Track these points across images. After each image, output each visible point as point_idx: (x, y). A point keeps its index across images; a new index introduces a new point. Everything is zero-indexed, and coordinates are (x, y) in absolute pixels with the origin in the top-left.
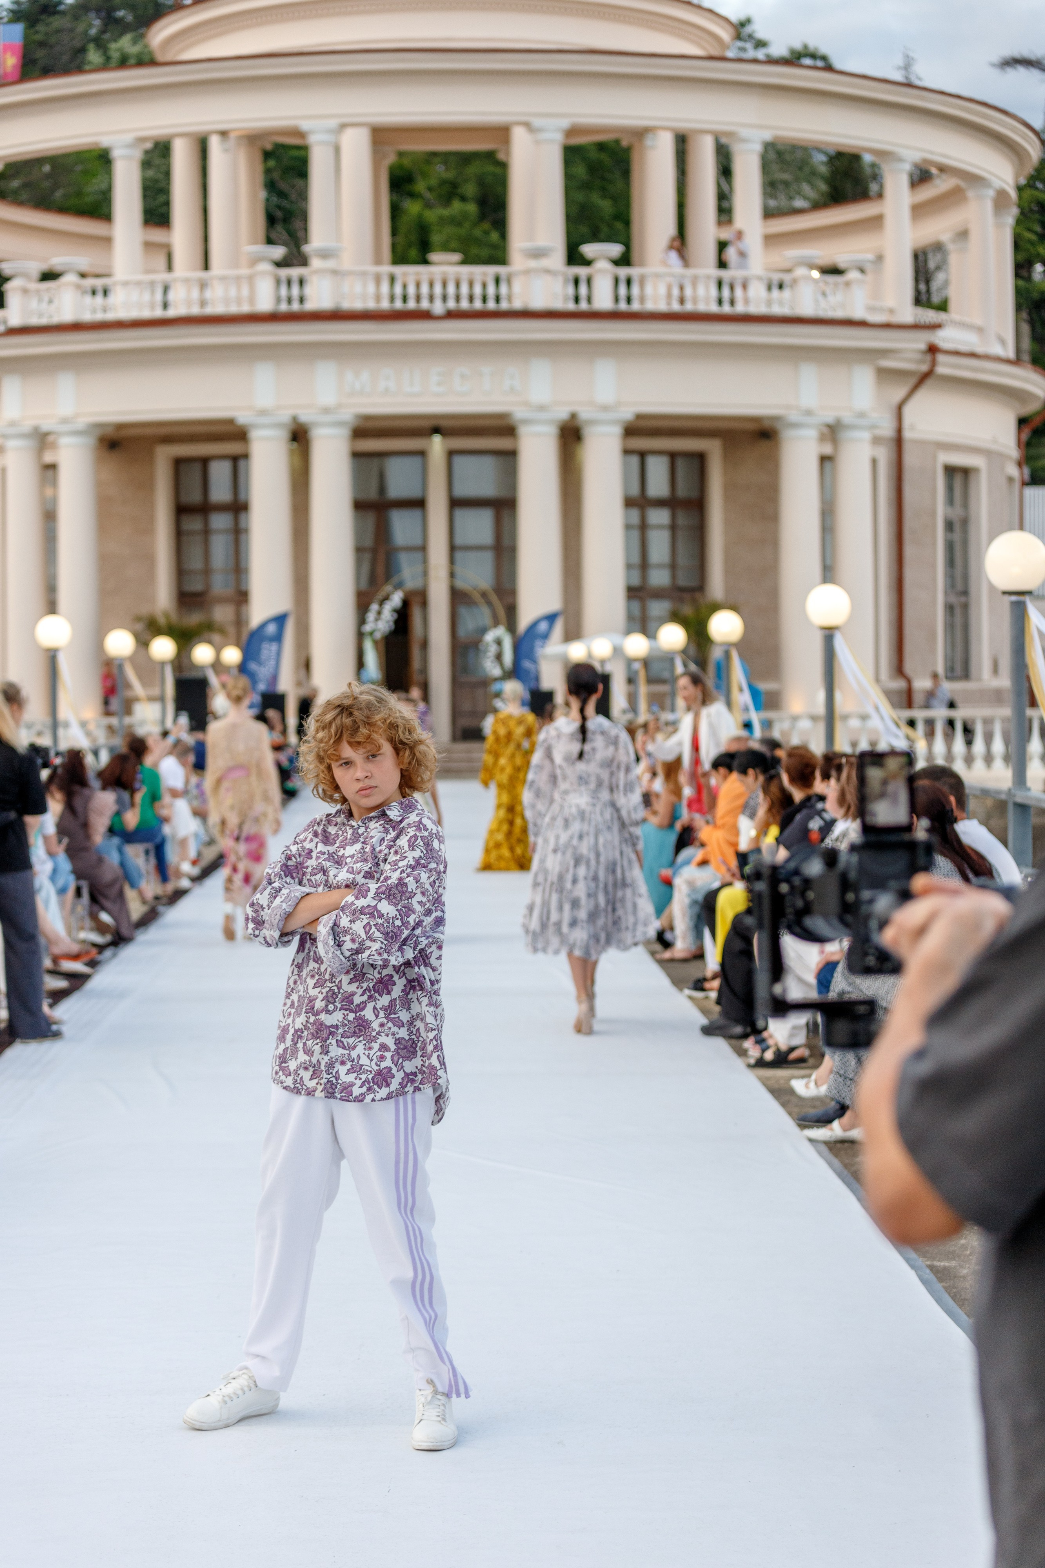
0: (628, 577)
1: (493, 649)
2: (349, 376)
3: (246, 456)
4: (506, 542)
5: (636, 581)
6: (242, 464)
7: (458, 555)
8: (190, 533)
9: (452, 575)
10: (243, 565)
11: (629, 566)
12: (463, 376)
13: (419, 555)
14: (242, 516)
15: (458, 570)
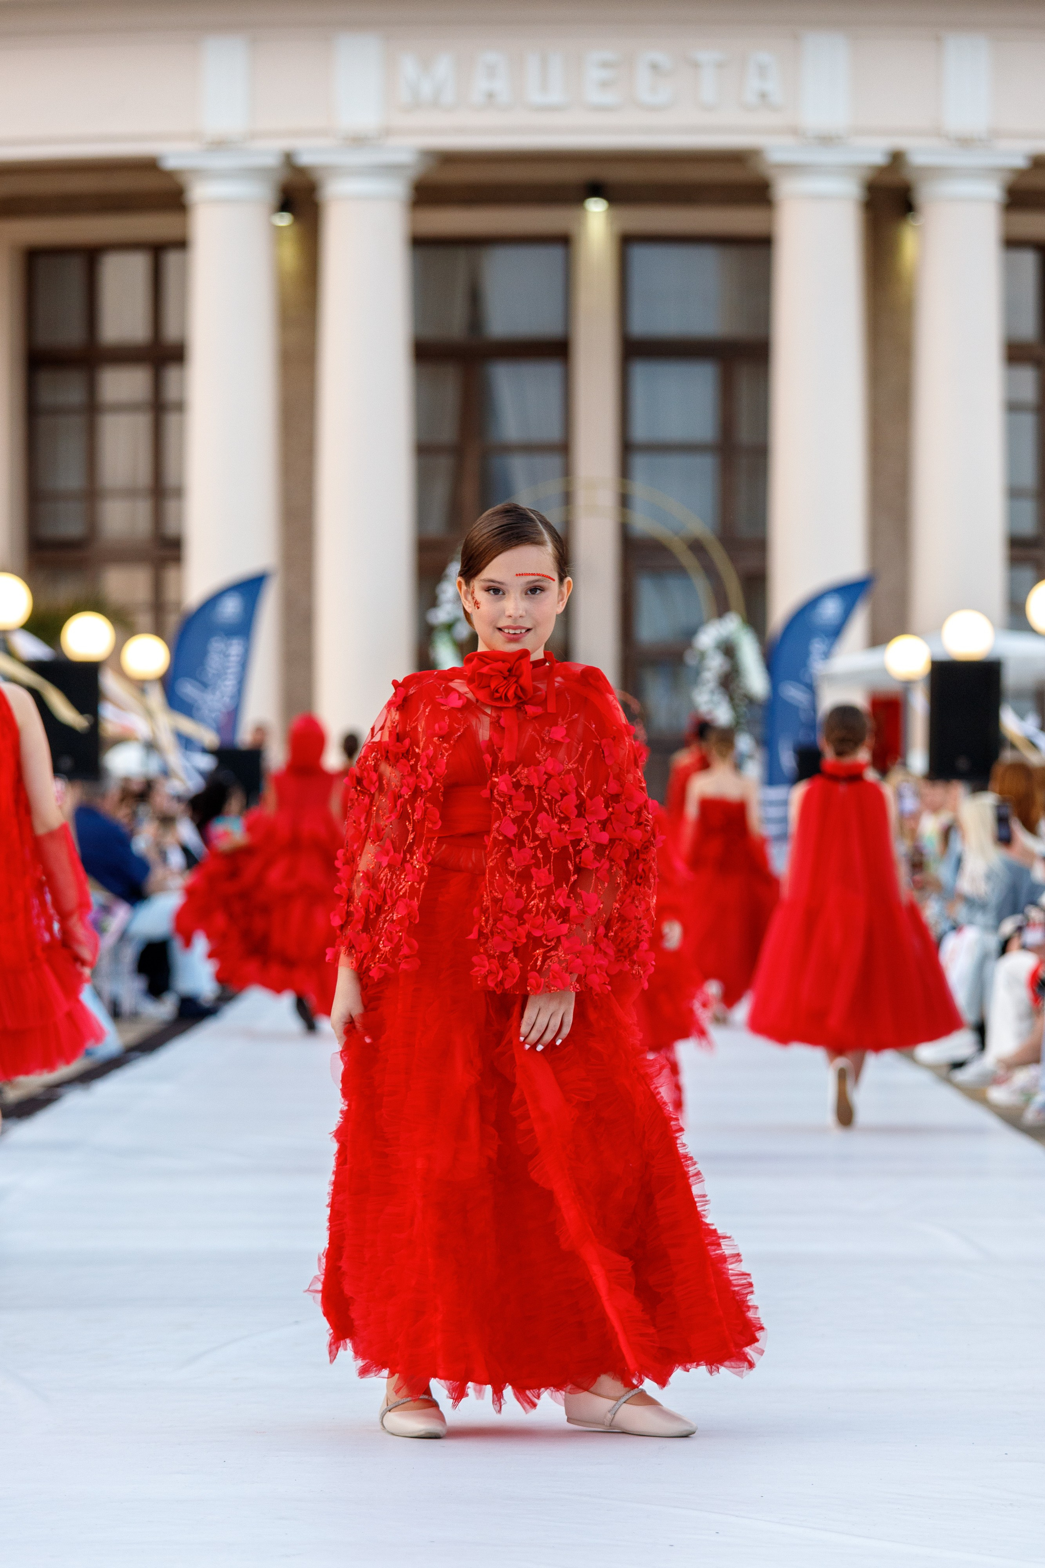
0: (1012, 515)
1: (715, 664)
2: (409, 67)
3: (182, 244)
4: (744, 435)
5: (1028, 526)
6: (172, 259)
7: (640, 462)
8: (57, 411)
9: (624, 501)
10: (171, 480)
11: (1014, 493)
12: (655, 67)
13: (554, 462)
14: (171, 374)
15: (639, 489)
